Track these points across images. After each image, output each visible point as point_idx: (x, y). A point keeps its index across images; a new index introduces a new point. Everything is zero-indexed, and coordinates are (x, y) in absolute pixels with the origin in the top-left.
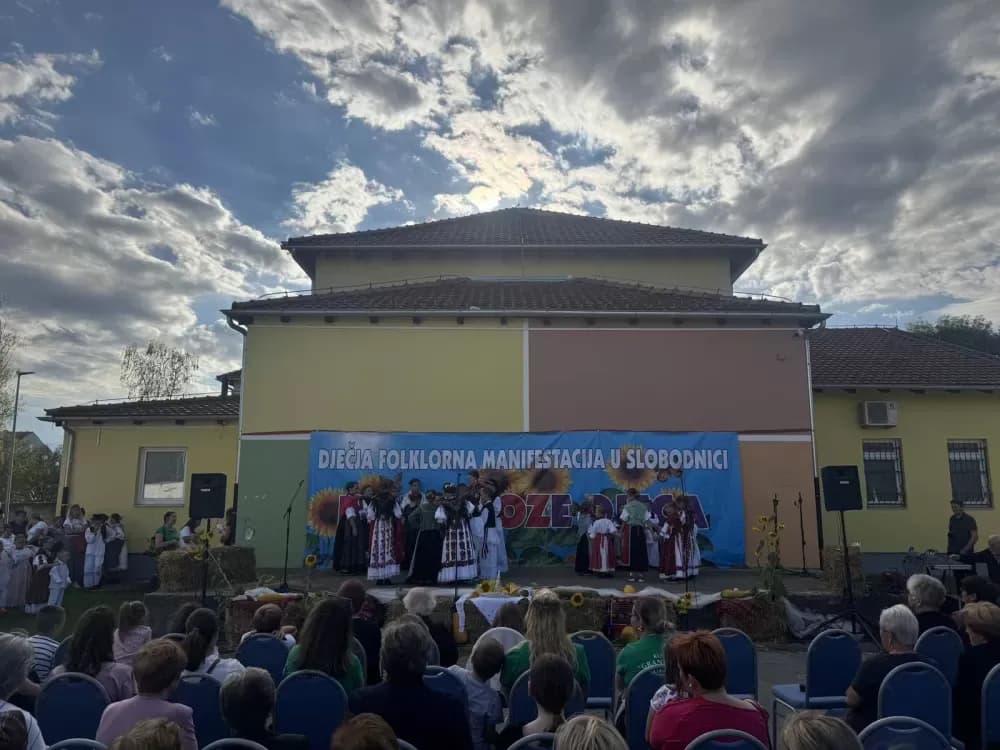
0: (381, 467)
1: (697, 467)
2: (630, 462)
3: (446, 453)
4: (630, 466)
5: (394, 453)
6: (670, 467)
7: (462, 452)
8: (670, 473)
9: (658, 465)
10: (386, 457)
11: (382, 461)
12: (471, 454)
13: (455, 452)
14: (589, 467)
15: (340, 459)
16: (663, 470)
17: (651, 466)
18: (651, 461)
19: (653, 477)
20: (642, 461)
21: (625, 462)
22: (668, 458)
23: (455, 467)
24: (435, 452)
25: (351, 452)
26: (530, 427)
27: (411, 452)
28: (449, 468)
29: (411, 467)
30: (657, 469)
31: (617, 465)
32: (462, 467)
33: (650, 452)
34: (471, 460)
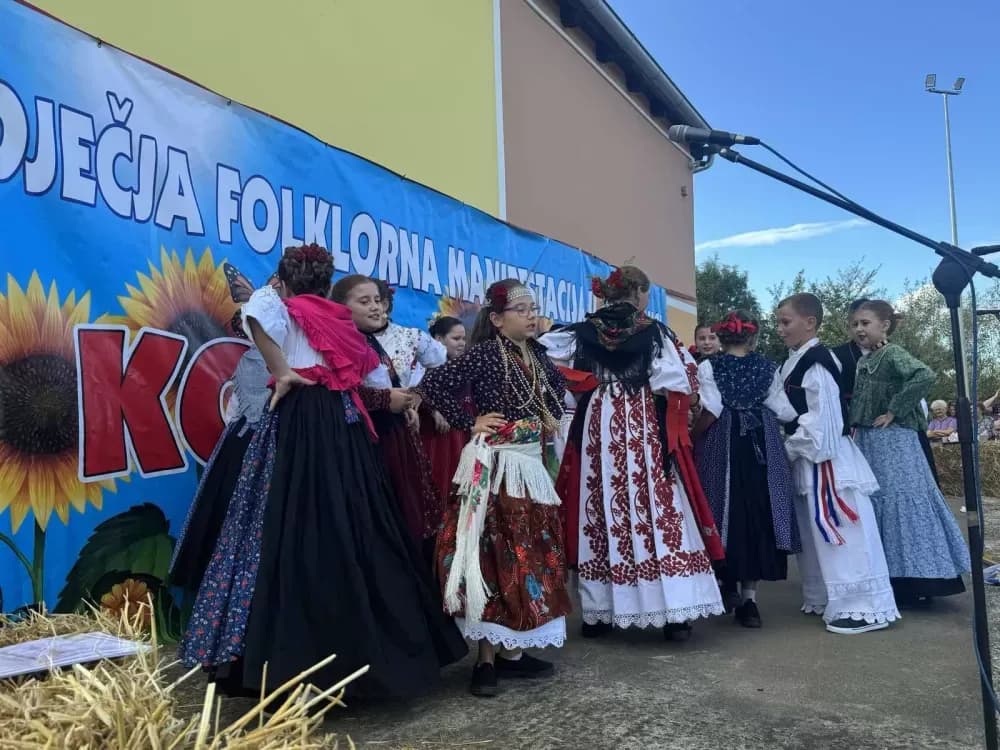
0: (225, 236)
3: (388, 231)
5: (258, 189)
7: (414, 238)
10: (237, 196)
11: (227, 210)
12: (429, 247)
15: (76, 158)
23: (404, 282)
24: (363, 223)
25: (114, 142)
27: (310, 202)
28: (394, 278)
34: (430, 269)
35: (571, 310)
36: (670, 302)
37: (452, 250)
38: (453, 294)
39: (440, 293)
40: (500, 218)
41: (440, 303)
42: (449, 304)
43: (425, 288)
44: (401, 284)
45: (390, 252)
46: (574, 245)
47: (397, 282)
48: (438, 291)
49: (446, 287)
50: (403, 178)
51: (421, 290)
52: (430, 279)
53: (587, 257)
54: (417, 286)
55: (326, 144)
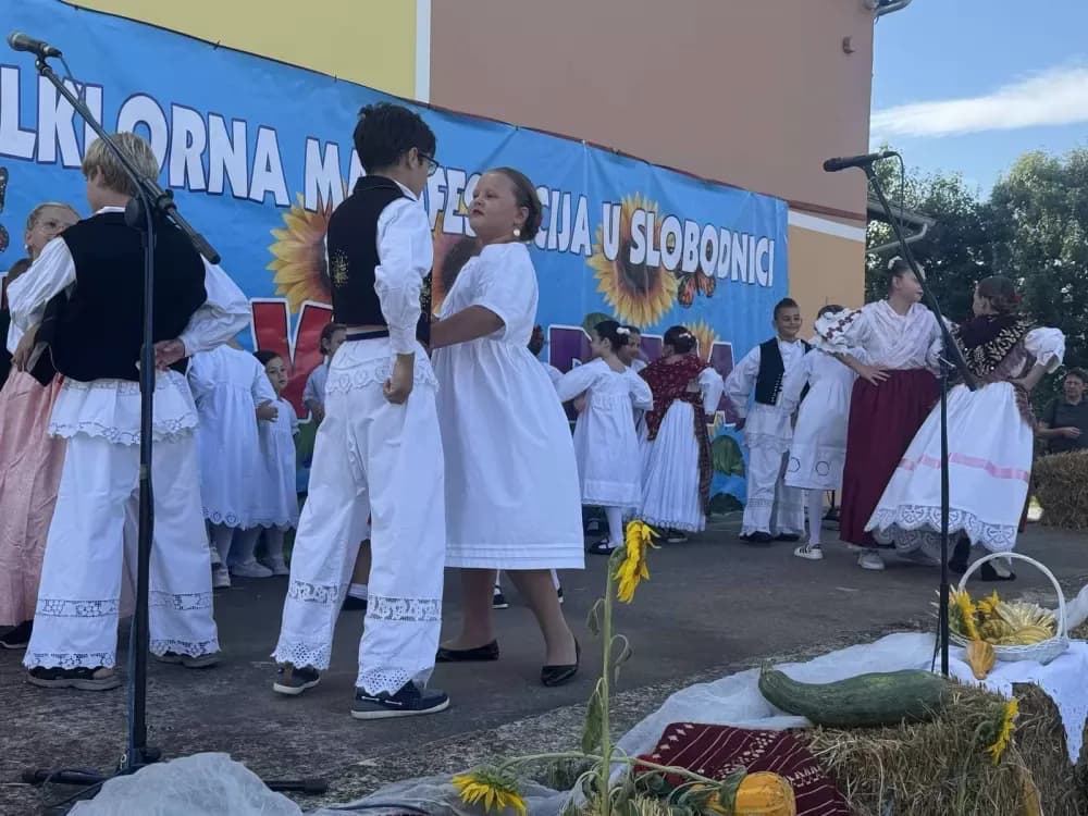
1: (735, 277)
2: (636, 247)
3: (186, 120)
4: (636, 257)
6: (699, 269)
7: (239, 128)
8: (697, 286)
9: (680, 263)
12: (267, 140)
13: (216, 123)
14: (563, 248)
16: (687, 274)
17: (670, 262)
18: (670, 250)
19: (671, 293)
20: (656, 248)
21: (627, 244)
22: (699, 247)
23: (216, 185)
26: (432, 94)
28: (197, 182)
29: (47, 154)
30: (679, 272)
31: (612, 251)
32: (240, 190)
33: (671, 225)
34: (268, 169)
35: (559, 232)
36: (796, 219)
37: (313, 146)
38: (312, 204)
39: (287, 203)
40: (418, 99)
41: (287, 217)
42: (304, 219)
43: (257, 195)
44: (210, 190)
45: (189, 146)
46: (576, 136)
47: (203, 187)
48: (282, 199)
49: (300, 197)
50: (216, 46)
51: (248, 198)
52: (269, 182)
53: (597, 151)
54: (240, 191)
55: (77, 7)
